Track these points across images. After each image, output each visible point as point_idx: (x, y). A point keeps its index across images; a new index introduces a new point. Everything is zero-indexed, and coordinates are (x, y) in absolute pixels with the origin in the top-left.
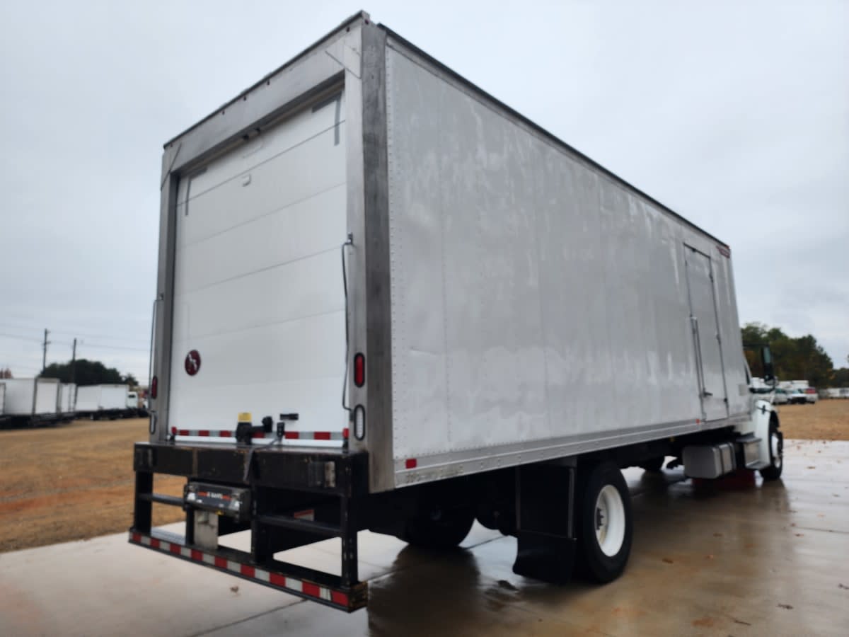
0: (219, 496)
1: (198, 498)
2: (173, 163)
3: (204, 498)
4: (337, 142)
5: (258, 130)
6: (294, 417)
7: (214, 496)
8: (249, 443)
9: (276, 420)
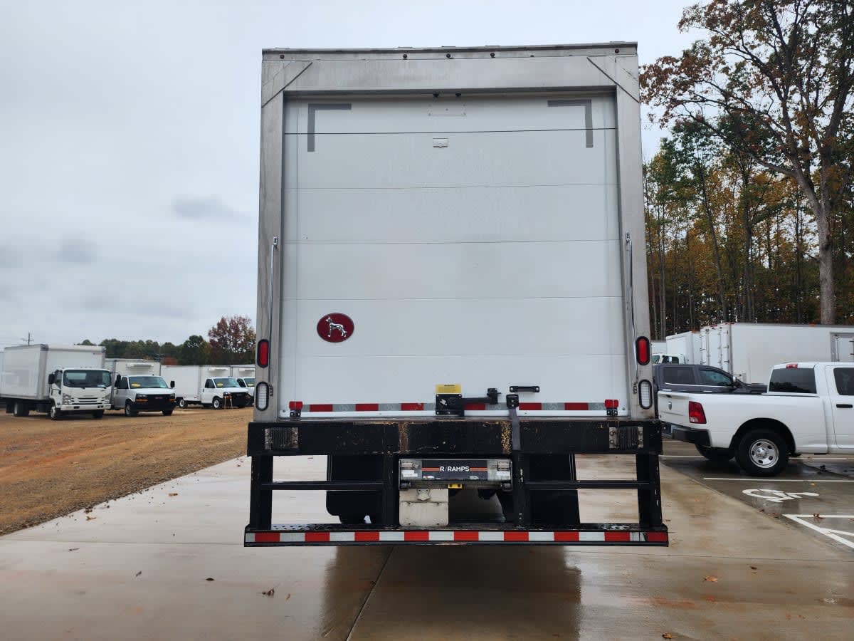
0: (464, 469)
1: (425, 474)
2: (288, 85)
4: (590, 144)
5: (458, 95)
7: (452, 469)
8: (462, 415)
9: (504, 392)
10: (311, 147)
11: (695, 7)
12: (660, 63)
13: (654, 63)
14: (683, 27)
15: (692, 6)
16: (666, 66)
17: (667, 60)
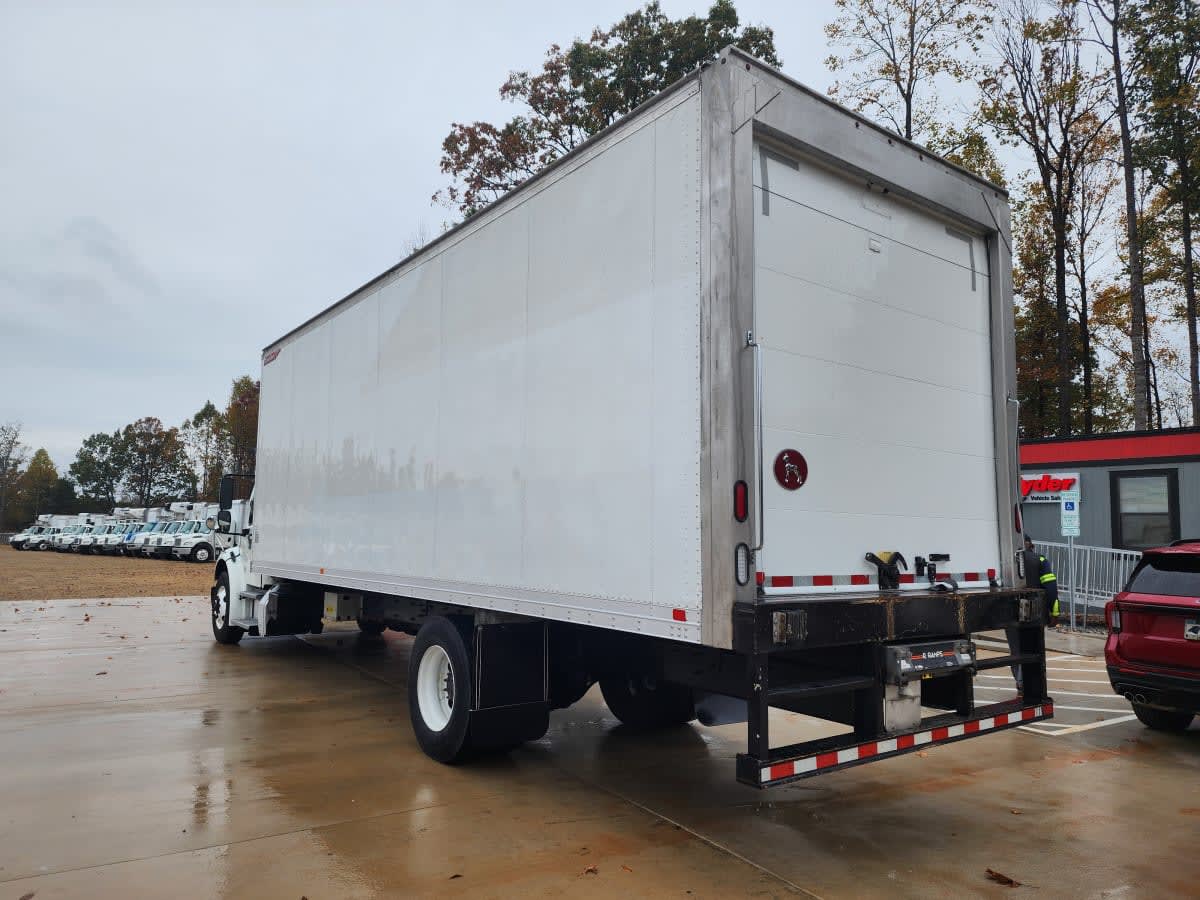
0: (939, 654)
1: (915, 663)
2: (757, 112)
3: (923, 662)
4: (974, 289)
5: (886, 191)
6: (946, 557)
7: (931, 655)
9: (929, 561)
10: (766, 212)
11: (523, 75)
12: (478, 129)
13: (472, 126)
14: (505, 94)
15: (522, 71)
16: (483, 135)
17: (487, 128)
